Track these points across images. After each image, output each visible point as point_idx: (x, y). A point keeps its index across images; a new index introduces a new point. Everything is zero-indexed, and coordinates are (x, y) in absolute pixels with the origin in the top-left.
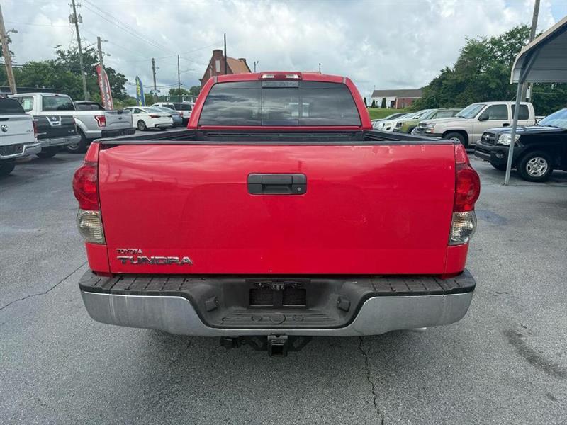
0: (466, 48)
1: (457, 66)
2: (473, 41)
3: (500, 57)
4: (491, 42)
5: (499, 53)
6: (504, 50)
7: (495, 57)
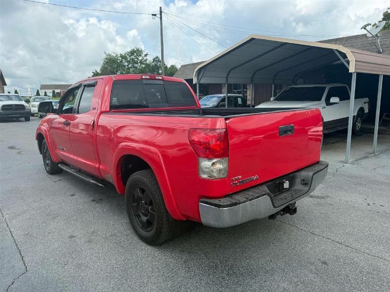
0: (106, 59)
1: (101, 70)
2: (109, 55)
3: (127, 66)
4: (121, 57)
5: (126, 64)
6: (129, 62)
7: (124, 66)
